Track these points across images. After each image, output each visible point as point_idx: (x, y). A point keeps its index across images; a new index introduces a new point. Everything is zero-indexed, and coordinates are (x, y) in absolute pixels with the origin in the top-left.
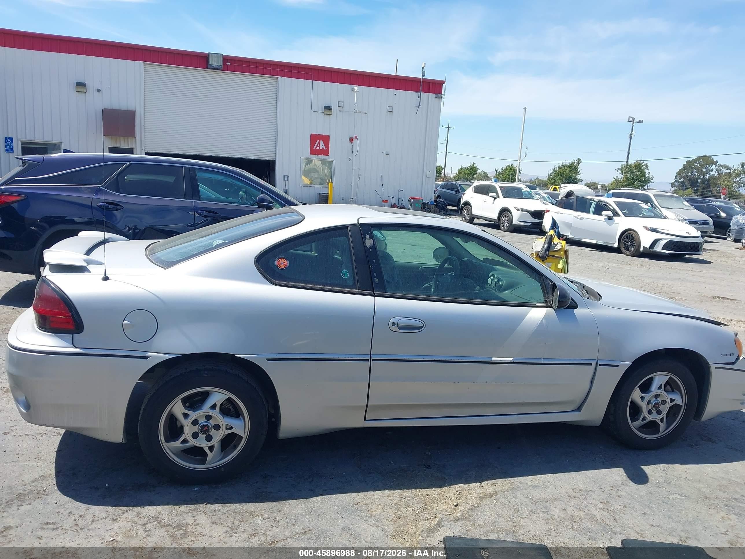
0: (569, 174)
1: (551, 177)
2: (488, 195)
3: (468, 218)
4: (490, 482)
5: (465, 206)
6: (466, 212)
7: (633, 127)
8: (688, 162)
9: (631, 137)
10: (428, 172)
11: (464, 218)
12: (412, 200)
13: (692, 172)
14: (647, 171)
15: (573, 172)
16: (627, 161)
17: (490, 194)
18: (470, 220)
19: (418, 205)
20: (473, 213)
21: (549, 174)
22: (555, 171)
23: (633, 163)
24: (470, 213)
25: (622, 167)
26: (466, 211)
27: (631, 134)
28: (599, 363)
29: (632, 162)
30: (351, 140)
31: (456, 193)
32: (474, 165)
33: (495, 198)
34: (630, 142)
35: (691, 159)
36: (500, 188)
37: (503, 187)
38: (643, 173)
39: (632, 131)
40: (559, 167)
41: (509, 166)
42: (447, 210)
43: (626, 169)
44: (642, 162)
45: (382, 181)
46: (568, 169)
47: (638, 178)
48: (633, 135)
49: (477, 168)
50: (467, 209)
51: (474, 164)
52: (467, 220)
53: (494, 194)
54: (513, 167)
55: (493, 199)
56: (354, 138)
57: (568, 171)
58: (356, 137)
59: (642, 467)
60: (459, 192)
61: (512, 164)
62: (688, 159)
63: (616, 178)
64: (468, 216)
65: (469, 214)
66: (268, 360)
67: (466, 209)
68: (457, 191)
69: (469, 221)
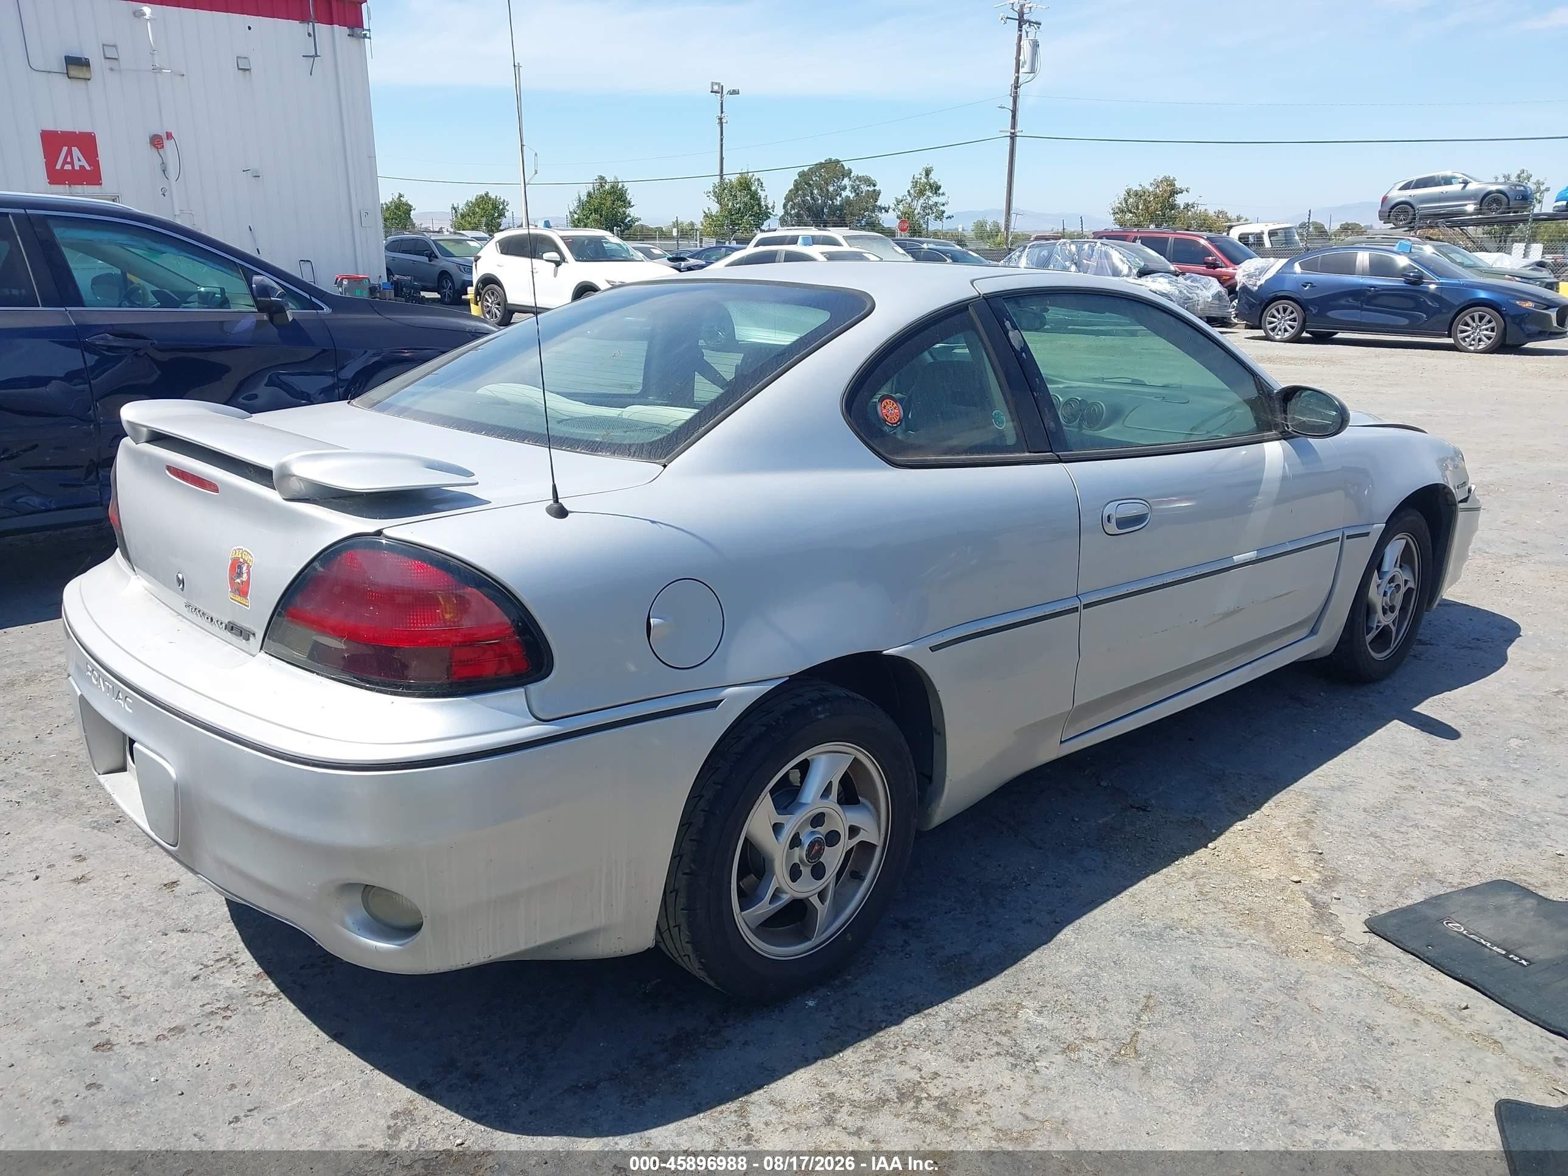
0: (613, 209)
1: (576, 216)
2: (541, 258)
3: (498, 313)
4: (1271, 803)
5: (484, 286)
6: (490, 301)
7: (722, 103)
8: (802, 175)
9: (721, 123)
10: (363, 214)
11: (489, 312)
12: (345, 282)
13: (812, 193)
14: (762, 194)
15: (619, 203)
16: (721, 176)
17: (546, 256)
18: (503, 317)
19: (361, 292)
20: (509, 301)
21: (571, 210)
22: (582, 205)
23: (734, 178)
24: (503, 302)
25: (715, 187)
26: (490, 298)
27: (721, 119)
28: (1346, 534)
29: (732, 178)
30: (157, 142)
31: (430, 261)
32: (402, 198)
33: (558, 264)
34: (722, 134)
35: (806, 169)
36: (563, 239)
37: (569, 237)
38: (754, 196)
39: (722, 112)
40: (589, 195)
41: (482, 197)
42: (424, 300)
43: (722, 191)
44: (750, 174)
45: (255, 240)
46: (609, 199)
47: (748, 208)
48: (724, 121)
49: (410, 205)
50: (493, 294)
51: (400, 196)
52: (496, 317)
53: (554, 255)
54: (490, 198)
55: (553, 265)
56: (164, 136)
57: (608, 204)
58: (169, 136)
59: (1415, 709)
60: (436, 257)
61: (488, 193)
62: (801, 169)
63: (707, 211)
64: (497, 309)
65: (499, 304)
66: (933, 649)
67: (490, 292)
68: (431, 254)
69: (500, 322)
